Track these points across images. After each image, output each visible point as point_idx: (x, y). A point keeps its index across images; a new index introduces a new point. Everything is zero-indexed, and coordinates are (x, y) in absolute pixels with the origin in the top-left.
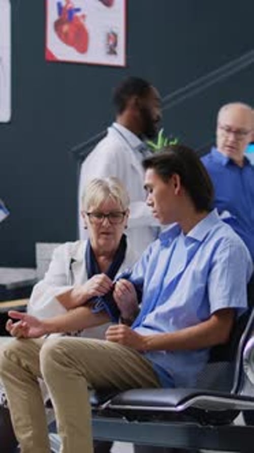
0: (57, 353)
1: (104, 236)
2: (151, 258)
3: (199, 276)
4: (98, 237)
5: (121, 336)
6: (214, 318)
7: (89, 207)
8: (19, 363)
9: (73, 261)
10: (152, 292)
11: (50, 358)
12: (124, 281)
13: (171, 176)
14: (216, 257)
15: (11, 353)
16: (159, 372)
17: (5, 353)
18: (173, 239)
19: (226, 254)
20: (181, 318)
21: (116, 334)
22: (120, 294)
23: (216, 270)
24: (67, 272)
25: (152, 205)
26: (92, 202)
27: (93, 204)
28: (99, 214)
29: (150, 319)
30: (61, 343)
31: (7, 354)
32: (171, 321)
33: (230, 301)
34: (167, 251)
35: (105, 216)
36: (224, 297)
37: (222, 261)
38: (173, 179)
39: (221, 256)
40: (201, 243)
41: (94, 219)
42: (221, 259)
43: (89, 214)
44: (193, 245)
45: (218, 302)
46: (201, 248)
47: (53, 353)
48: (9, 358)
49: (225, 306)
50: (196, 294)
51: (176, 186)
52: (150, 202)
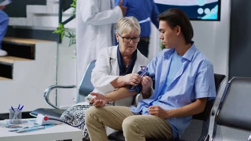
0: (134, 127)
1: (129, 48)
2: (158, 64)
3: (191, 79)
4: (126, 49)
6: (198, 102)
7: (122, 33)
12: (147, 77)
13: (175, 26)
14: (200, 70)
19: (205, 70)
23: (200, 78)
25: (163, 39)
26: (125, 31)
28: (128, 37)
33: (208, 94)
35: (131, 39)
36: (206, 92)
37: (204, 73)
38: (176, 28)
39: (203, 70)
40: (190, 61)
41: (125, 39)
42: (203, 71)
43: (123, 38)
44: (186, 62)
45: (201, 93)
46: (190, 64)
49: (206, 96)
50: (190, 89)
51: (178, 31)
52: (162, 37)
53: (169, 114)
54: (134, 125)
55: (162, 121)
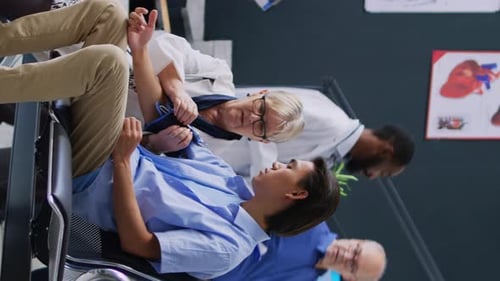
1: (240, 115)
3: (195, 220)
4: (238, 109)
5: (130, 134)
6: (149, 236)
7: (270, 98)
8: (100, 21)
9: (212, 80)
10: (178, 168)
11: (105, 55)
12: (190, 137)
13: (306, 188)
14: (217, 239)
15: (112, 13)
16: (91, 175)
17: (111, 6)
18: (235, 191)
19: (219, 249)
20: (149, 200)
21: (132, 128)
22: (177, 133)
23: (201, 238)
24: (201, 75)
25: (274, 168)
26: (277, 102)
27: (275, 103)
28: (264, 110)
29: (149, 165)
30: (122, 68)
31: (111, 9)
32: (147, 189)
33: (167, 254)
34: (223, 185)
35: (262, 116)
36: (172, 248)
37: (212, 246)
38: (302, 191)
39: (219, 245)
40: (232, 223)
41: (259, 105)
42: (215, 244)
43: (263, 98)
44: (230, 213)
45: (168, 241)
47: (110, 59)
48: (105, 11)
49: (163, 249)
50: (176, 216)
51: (295, 194)
52: (277, 166)
53: (122, 165)
54: (114, 65)
55: (110, 146)
